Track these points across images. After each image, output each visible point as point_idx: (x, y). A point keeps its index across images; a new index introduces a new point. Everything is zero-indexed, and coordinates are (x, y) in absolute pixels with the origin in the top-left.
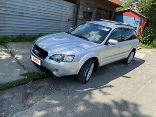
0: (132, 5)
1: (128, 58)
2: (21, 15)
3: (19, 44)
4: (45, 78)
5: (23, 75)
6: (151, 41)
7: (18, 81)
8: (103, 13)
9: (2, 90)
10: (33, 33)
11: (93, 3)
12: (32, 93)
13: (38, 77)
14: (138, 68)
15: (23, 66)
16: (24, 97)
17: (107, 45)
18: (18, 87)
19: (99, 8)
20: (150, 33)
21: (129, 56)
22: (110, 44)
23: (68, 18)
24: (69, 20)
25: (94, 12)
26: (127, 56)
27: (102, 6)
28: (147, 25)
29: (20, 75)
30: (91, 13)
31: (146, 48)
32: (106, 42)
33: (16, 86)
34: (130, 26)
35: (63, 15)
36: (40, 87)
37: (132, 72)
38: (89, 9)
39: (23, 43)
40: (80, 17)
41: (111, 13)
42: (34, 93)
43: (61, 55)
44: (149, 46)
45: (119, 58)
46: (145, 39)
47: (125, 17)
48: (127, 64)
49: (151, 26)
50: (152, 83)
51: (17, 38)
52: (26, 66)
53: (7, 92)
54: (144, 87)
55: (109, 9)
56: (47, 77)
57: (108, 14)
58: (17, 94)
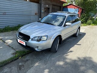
0: (72, 1)
1: (77, 33)
2: (4, 14)
3: (6, 33)
4: (29, 53)
5: (14, 53)
6: (86, 21)
7: (11, 58)
8: (56, 7)
9: (2, 66)
10: (14, 25)
11: (49, 2)
12: (23, 65)
13: (25, 54)
14: (83, 38)
15: (12, 48)
16: (19, 69)
17: (65, 26)
18: (13, 62)
19: (53, 5)
20: (85, 17)
21: (77, 32)
22: (67, 25)
23: (35, 13)
24: (36, 14)
25: (51, 7)
26: (76, 32)
27: (55, 3)
28: (82, 12)
29: (12, 54)
30: (49, 8)
31: (84, 26)
32: (64, 25)
33: (11, 62)
34: (75, 13)
35: (32, 11)
36: (27, 60)
37: (81, 41)
38: (47, 6)
39: (9, 32)
40: (43, 11)
41: (60, 7)
42: (24, 65)
43: (39, 37)
44: (85, 24)
45: (72, 34)
46: (83, 21)
47: (69, 9)
48: (76, 36)
49: (85, 13)
50: (94, 46)
51: (4, 29)
52: (14, 48)
53: (6, 67)
54: (90, 49)
55: (59, 5)
56: (30, 53)
57: (59, 8)
58: (13, 67)
